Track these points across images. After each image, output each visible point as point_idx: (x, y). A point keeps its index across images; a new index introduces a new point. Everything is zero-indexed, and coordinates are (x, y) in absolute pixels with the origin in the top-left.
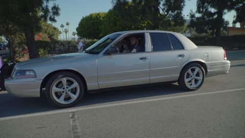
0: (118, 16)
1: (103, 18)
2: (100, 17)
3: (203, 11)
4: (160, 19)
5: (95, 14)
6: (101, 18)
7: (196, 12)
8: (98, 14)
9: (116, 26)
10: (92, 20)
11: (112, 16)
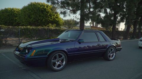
2: (14, 11)
5: (10, 9)
6: (16, 12)
8: (13, 9)
9: (30, 19)
10: (7, 12)
11: (26, 11)
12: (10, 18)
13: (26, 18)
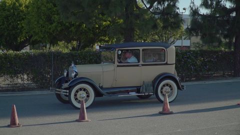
0: (55, 5)
1: (27, 7)
2: (21, 5)
3: (212, 4)
4: (138, 17)
6: (23, 8)
7: (201, 5)
9: (51, 24)
10: (4, 10)
11: (43, 4)
12: (10, 24)
13: (41, 22)
